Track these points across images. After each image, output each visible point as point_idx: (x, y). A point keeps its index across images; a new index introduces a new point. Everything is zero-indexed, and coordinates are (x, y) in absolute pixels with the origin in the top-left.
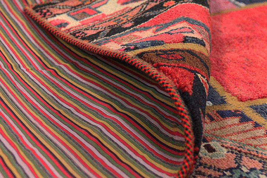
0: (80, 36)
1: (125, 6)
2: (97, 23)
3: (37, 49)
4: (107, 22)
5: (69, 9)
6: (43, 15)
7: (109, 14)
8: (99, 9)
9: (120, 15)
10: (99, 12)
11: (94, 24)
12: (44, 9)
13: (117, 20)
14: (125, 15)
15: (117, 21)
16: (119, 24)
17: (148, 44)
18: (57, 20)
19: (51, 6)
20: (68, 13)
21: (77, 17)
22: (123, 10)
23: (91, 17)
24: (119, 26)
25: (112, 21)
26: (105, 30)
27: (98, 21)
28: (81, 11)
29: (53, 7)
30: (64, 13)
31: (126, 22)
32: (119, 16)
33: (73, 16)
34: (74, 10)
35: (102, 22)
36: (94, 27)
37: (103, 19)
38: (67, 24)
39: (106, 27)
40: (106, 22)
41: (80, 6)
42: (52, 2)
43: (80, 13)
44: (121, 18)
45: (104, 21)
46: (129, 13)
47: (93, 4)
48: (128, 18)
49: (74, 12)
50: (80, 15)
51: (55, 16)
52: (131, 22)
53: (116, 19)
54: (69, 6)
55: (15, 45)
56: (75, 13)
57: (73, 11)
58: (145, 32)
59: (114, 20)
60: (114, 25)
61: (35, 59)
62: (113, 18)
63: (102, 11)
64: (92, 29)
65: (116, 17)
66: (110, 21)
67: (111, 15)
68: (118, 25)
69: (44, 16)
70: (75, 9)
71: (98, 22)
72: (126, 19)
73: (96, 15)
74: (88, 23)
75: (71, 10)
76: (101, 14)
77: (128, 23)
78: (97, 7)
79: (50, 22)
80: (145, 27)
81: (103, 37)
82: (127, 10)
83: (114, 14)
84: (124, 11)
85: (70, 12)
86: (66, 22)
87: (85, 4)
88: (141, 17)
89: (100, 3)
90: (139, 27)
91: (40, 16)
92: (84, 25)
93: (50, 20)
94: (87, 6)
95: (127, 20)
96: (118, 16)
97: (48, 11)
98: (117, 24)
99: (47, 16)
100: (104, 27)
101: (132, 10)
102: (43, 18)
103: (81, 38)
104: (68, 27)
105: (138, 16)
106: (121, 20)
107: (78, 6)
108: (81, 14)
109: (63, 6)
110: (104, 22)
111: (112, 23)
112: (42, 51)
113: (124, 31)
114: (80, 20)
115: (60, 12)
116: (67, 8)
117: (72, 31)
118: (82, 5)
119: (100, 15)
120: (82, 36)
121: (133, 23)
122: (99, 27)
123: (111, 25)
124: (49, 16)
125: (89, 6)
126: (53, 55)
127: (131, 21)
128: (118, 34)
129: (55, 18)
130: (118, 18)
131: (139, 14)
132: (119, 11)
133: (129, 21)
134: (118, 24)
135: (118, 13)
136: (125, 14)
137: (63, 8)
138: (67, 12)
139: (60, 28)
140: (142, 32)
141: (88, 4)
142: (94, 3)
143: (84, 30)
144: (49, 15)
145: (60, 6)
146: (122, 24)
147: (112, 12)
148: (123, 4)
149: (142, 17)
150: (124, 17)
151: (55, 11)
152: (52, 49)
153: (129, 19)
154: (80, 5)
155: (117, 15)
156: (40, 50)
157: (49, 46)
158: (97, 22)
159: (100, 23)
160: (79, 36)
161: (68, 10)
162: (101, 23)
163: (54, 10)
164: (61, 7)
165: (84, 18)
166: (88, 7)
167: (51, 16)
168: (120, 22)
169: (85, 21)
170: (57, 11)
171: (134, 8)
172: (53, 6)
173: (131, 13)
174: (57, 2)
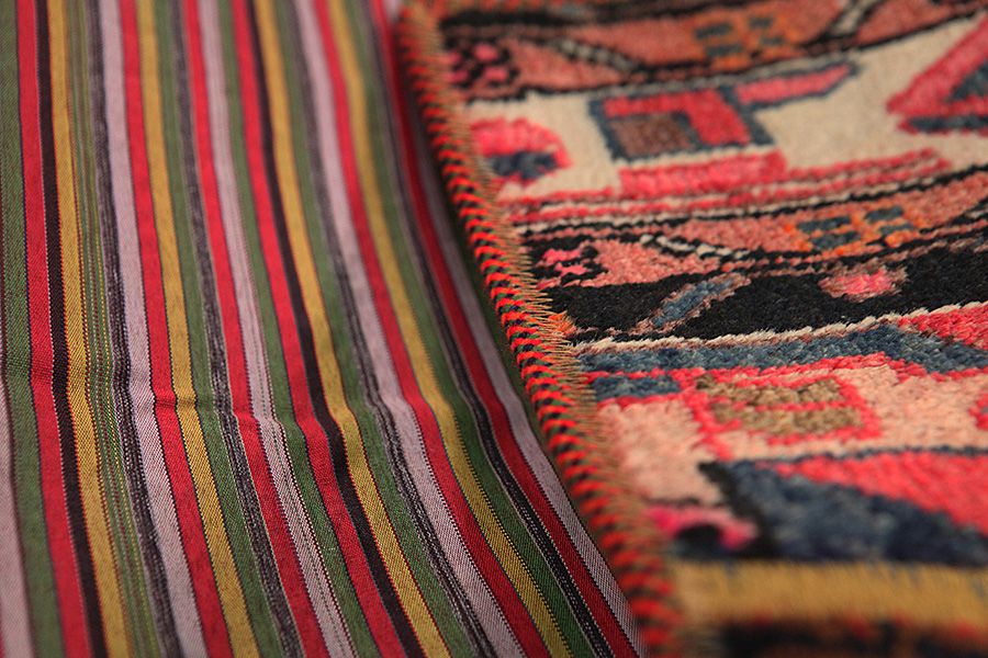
0: (558, 274)
1: (921, 141)
2: (705, 207)
3: (330, 267)
4: (766, 220)
5: (619, 70)
6: (463, 76)
7: (806, 165)
8: (769, 119)
9: (860, 192)
10: (761, 137)
11: (690, 209)
12: (492, 41)
13: (825, 225)
14: (885, 203)
15: (818, 233)
16: (818, 258)
17: (869, 540)
18: (520, 123)
19: (535, 31)
20: (600, 94)
21: (627, 134)
22: (896, 164)
23: (702, 158)
24: (811, 270)
25: (792, 220)
26: (719, 272)
27: (722, 197)
28: (669, 104)
29: (540, 42)
30: (580, 90)
31: (864, 259)
32: (853, 198)
33: (615, 126)
34: (641, 84)
35: (739, 212)
36: (678, 232)
37: (756, 191)
38: (549, 163)
39: (739, 255)
40: (757, 215)
41: (681, 74)
42: (557, 9)
43: (656, 116)
44: (859, 214)
45: (752, 209)
46: (917, 193)
47: (758, 80)
48: (891, 230)
49: (632, 98)
50: (648, 131)
51: (520, 96)
52: (893, 266)
53: (824, 214)
54: (627, 57)
55: (198, 224)
56: (638, 106)
57: (631, 90)
58: (929, 381)
59: (807, 217)
60: (789, 255)
61: (273, 329)
62: (814, 200)
63: (778, 137)
64: (653, 243)
65: (830, 198)
66: (782, 217)
67: (815, 175)
68: (810, 259)
69: (465, 85)
70: (650, 81)
71: (716, 205)
72: (878, 236)
73: (732, 152)
74: (662, 194)
75: (623, 84)
76: (763, 151)
77: (873, 272)
78: (765, 104)
79: (478, 127)
80: (949, 340)
81: (668, 328)
82: (912, 175)
83: (831, 174)
84: (900, 173)
85: (617, 92)
86: (551, 149)
87: (719, 64)
88: (967, 249)
89: (798, 85)
90: (916, 322)
91: (448, 76)
92: (632, 197)
93: (483, 111)
94: (718, 81)
95: (881, 241)
96: (845, 196)
97: (505, 57)
98: (804, 255)
99: (480, 88)
100: (725, 252)
101: (944, 180)
102: (456, 94)
103: (551, 292)
104: (544, 186)
105: (951, 238)
106: (846, 228)
107: (673, 66)
108: (660, 124)
109: (597, 47)
110: (746, 215)
111: (786, 238)
112: (359, 282)
113: (816, 327)
114: (630, 159)
115: (563, 78)
116: (610, 64)
117: (546, 219)
118: (698, 70)
119: (751, 159)
120: (571, 277)
121: (898, 284)
122: (697, 243)
123: (771, 246)
124: (492, 92)
125: (729, 81)
126: (406, 322)
127: (895, 257)
128: (771, 334)
129: (512, 111)
130: (837, 212)
131: (969, 228)
132: (867, 165)
133: (888, 250)
134: (815, 253)
135: (859, 176)
136: (890, 195)
137: (592, 61)
138: (596, 88)
139: (501, 179)
140: (912, 380)
141: (726, 73)
142: (765, 72)
143: (610, 237)
144: (495, 84)
145: (580, 42)
146: (831, 266)
147: (826, 161)
148: (913, 125)
149: (974, 255)
150: (872, 217)
151: (541, 65)
152: (428, 280)
153: (894, 240)
154: (687, 65)
155: (848, 185)
156: (343, 277)
157: (415, 260)
158: (711, 198)
159: (723, 212)
160: (551, 272)
161: (612, 76)
162: (729, 217)
163: (534, 61)
164: (585, 52)
165: (657, 155)
166: (721, 89)
167: (504, 90)
168: (832, 242)
169: (654, 173)
170: (550, 66)
171: (961, 176)
172: (549, 32)
173: (926, 200)
174: (580, 11)
